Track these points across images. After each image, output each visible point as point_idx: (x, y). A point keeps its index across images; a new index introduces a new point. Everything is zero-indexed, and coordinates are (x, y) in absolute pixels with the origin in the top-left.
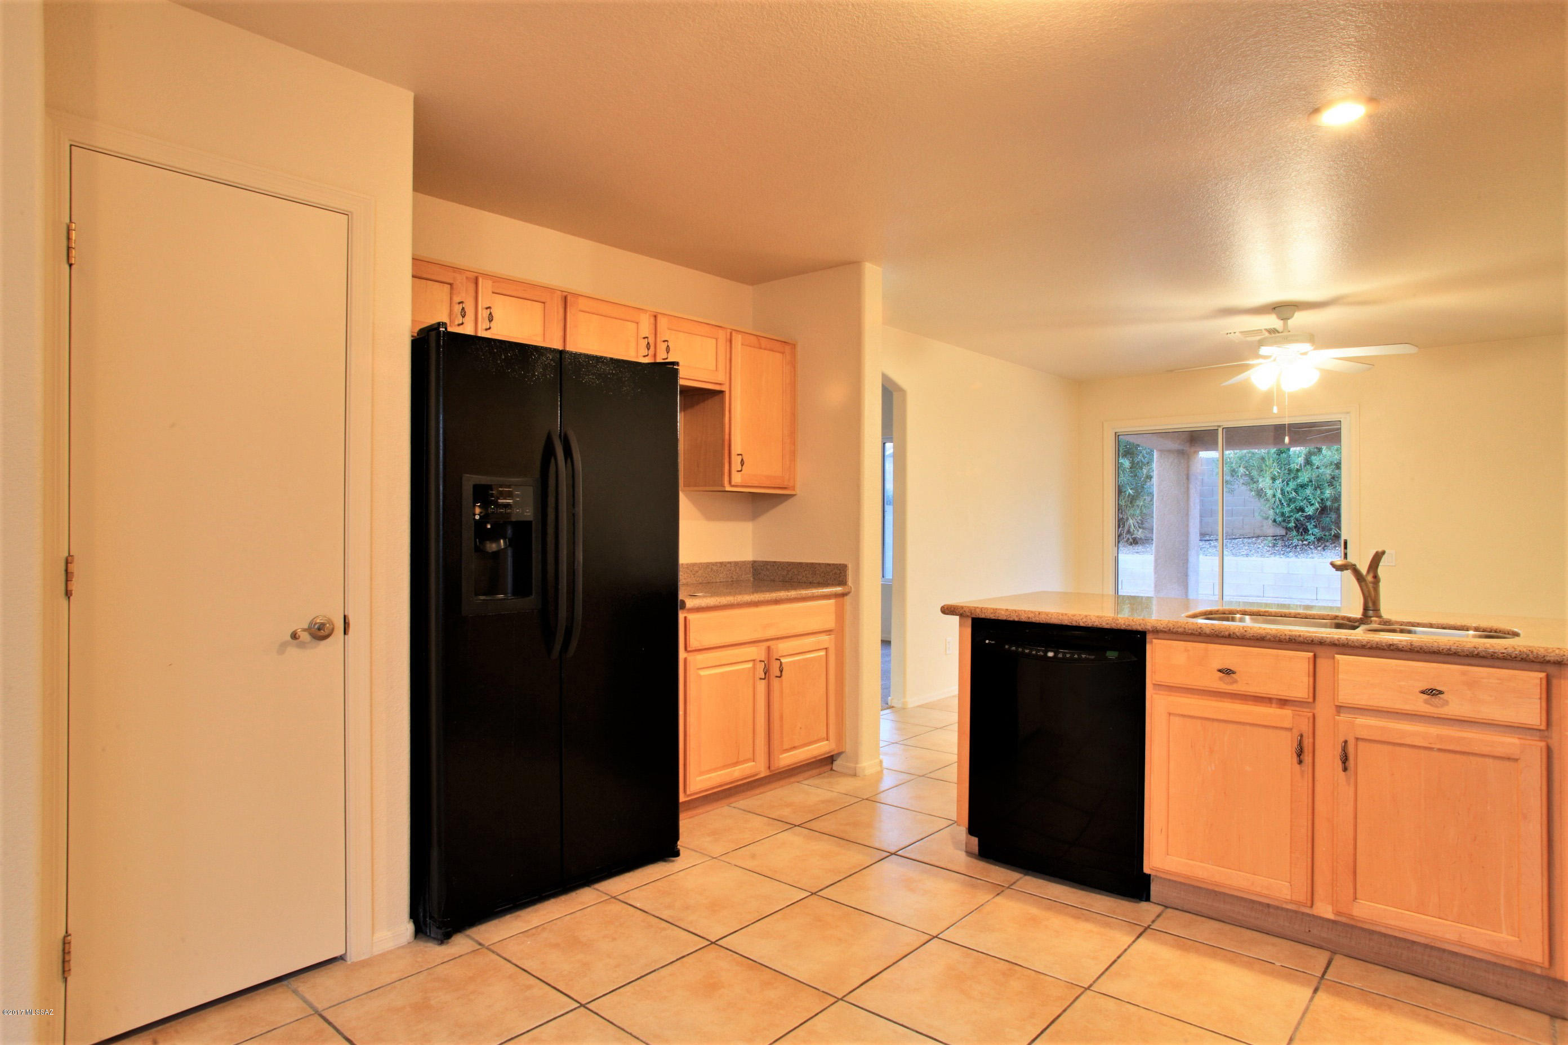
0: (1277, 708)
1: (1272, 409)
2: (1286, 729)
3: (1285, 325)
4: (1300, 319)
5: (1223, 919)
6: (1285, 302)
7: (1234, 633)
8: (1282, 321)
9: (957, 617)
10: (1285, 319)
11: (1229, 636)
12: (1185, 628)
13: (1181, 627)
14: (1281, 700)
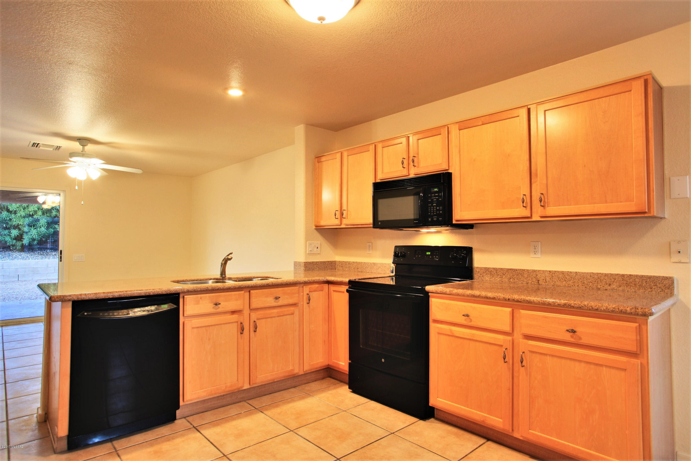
0: (231, 315)
1: (75, 187)
2: (235, 322)
3: (83, 149)
4: (90, 147)
5: (207, 410)
6: (84, 137)
7: (220, 288)
8: (82, 147)
9: (60, 302)
10: (84, 146)
11: (218, 289)
12: (201, 289)
13: (199, 288)
14: (233, 311)
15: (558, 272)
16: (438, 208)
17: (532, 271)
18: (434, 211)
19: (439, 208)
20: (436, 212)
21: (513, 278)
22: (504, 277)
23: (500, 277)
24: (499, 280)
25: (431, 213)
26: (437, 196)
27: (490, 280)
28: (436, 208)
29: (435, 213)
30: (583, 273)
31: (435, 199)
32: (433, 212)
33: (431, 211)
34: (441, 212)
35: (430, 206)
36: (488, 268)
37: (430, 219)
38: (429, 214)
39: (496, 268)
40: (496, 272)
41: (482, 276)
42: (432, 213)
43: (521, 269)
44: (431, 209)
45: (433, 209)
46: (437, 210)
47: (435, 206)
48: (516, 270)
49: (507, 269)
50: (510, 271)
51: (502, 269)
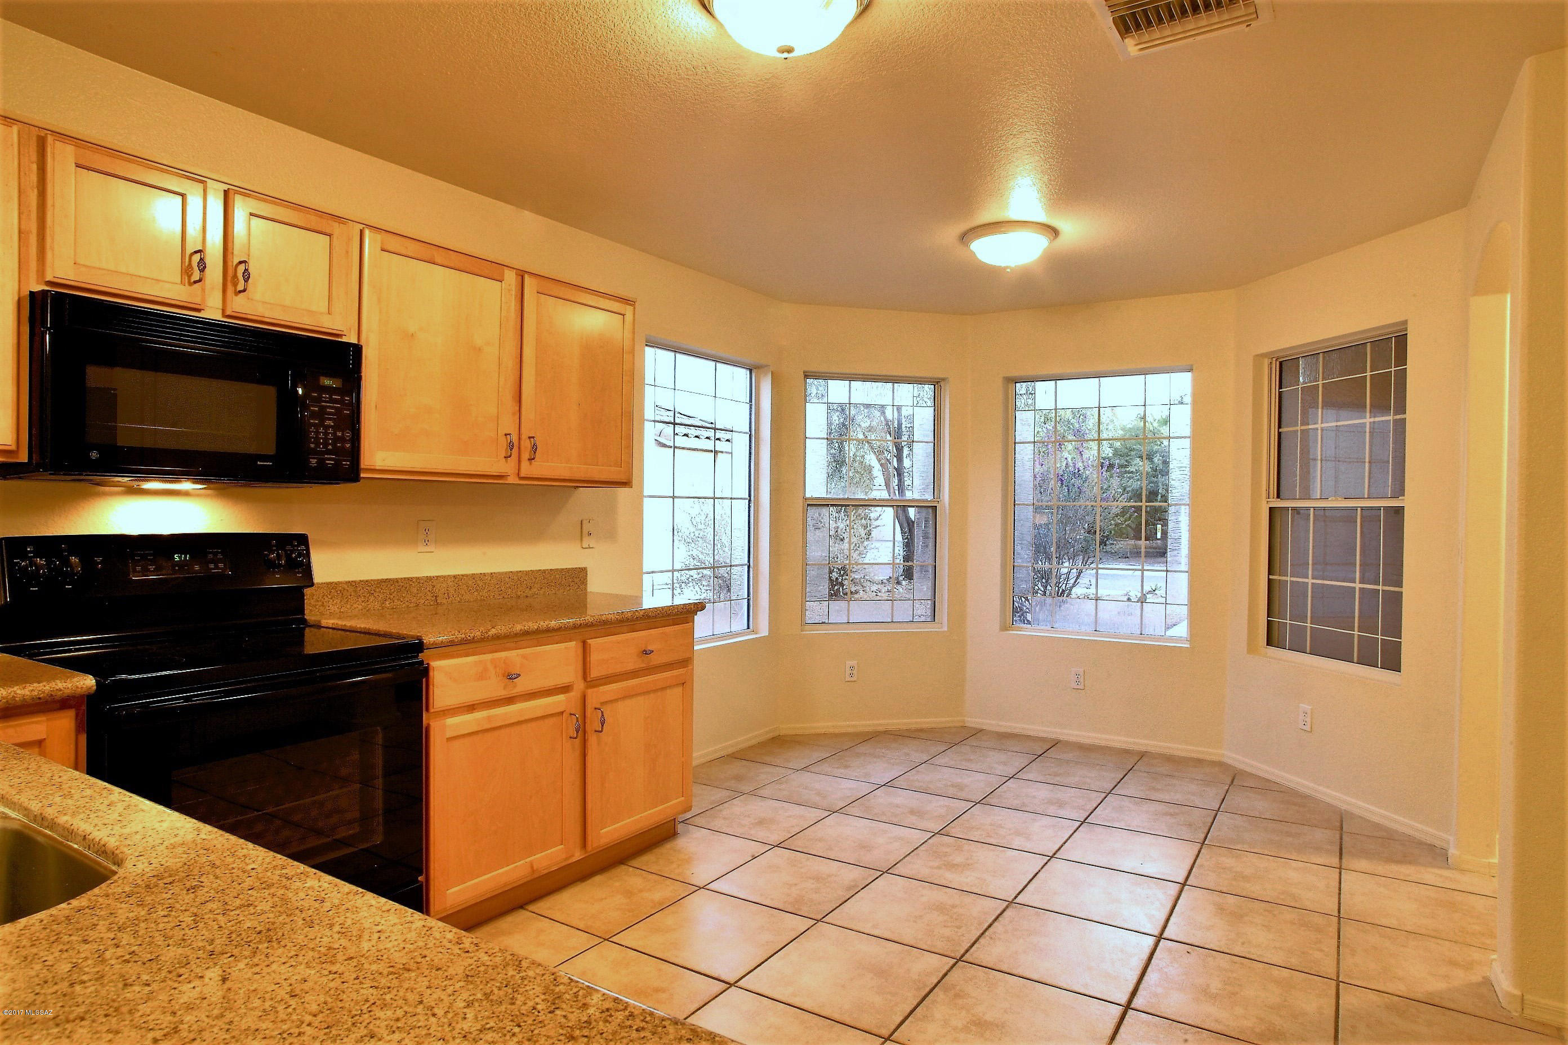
15: (467, 576)
16: (339, 434)
17: (425, 579)
18: (326, 439)
19: (343, 434)
20: (334, 444)
21: (390, 598)
22: (372, 598)
23: (363, 601)
24: (360, 607)
25: (318, 444)
26: (336, 401)
27: (340, 612)
28: (334, 434)
29: (330, 447)
30: (500, 574)
31: (332, 408)
32: (326, 444)
33: (317, 438)
34: (348, 445)
35: (314, 425)
36: (336, 584)
37: (314, 461)
38: (312, 446)
39: (355, 582)
40: (355, 591)
41: (320, 603)
42: (322, 444)
43: (405, 578)
44: (317, 433)
45: (326, 434)
46: (336, 439)
47: (330, 426)
48: (397, 580)
49: (378, 580)
50: (383, 584)
51: (367, 581)
